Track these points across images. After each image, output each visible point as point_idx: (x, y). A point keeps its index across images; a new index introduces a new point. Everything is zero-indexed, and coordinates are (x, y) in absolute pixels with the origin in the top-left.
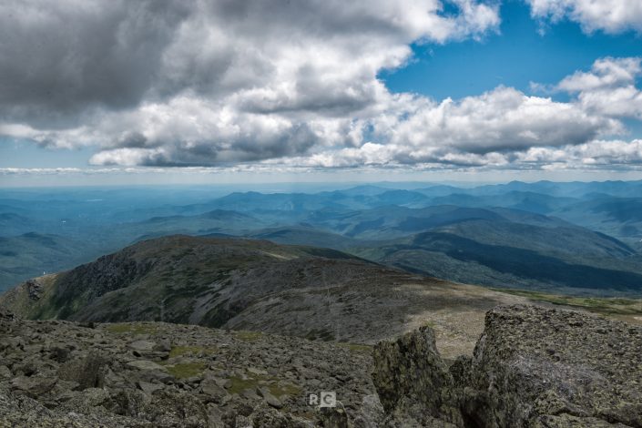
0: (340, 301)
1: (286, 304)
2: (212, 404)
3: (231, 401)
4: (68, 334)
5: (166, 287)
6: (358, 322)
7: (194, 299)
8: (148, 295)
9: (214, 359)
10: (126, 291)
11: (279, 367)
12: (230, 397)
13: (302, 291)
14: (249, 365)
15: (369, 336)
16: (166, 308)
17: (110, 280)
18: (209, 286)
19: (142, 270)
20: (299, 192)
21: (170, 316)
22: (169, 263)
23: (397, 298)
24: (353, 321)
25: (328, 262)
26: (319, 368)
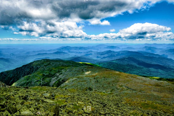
0: (95, 79)
1: (78, 80)
2: (71, 113)
3: (75, 112)
4: (24, 91)
5: (43, 74)
6: (100, 85)
7: (51, 78)
8: (37, 77)
9: (67, 99)
10: (31, 75)
11: (86, 102)
12: (75, 111)
13: (83, 76)
14: (78, 101)
15: (103, 89)
16: (43, 81)
17: (26, 72)
18: (55, 74)
19: (35, 69)
20: (82, 47)
21: (44, 83)
22: (43, 67)
23: (111, 78)
24: (98, 85)
25: (91, 67)
26: (97, 102)
